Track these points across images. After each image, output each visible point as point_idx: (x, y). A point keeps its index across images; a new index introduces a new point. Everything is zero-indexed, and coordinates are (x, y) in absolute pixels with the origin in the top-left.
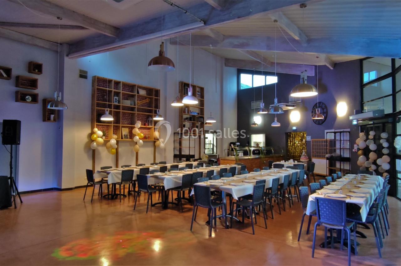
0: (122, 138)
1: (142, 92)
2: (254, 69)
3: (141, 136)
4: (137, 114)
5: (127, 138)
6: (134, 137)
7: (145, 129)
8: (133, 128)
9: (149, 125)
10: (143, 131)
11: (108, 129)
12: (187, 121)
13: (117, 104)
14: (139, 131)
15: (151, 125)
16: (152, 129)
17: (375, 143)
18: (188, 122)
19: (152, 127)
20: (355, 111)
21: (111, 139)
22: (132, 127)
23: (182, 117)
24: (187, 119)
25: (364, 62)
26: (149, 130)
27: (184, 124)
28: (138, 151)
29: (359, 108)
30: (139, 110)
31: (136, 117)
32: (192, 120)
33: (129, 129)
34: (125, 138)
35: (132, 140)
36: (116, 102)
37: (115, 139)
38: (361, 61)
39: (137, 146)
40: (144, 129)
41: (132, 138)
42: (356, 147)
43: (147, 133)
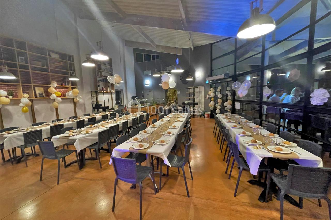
0: (36, 96)
1: (55, 56)
2: (145, 48)
3: (58, 94)
4: (51, 75)
5: (43, 96)
6: (50, 95)
7: (63, 89)
8: (49, 87)
9: (66, 85)
10: (61, 90)
11: (16, 89)
12: (100, 82)
13: (24, 64)
14: (57, 90)
15: (68, 85)
16: (70, 88)
17: (221, 94)
18: (102, 83)
19: (69, 87)
20: (207, 75)
21: (22, 98)
22: (47, 86)
23: (96, 79)
24: (100, 80)
25: (213, 45)
26: (67, 89)
27: (98, 84)
28: (58, 107)
29: (209, 73)
30: (52, 71)
31: (51, 78)
32: (105, 82)
33: (44, 88)
34: (39, 96)
35: (49, 98)
36: (23, 62)
37: (28, 98)
38: (212, 44)
39: (55, 103)
40: (61, 88)
41: (49, 96)
42: (208, 96)
43: (65, 92)
